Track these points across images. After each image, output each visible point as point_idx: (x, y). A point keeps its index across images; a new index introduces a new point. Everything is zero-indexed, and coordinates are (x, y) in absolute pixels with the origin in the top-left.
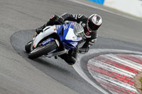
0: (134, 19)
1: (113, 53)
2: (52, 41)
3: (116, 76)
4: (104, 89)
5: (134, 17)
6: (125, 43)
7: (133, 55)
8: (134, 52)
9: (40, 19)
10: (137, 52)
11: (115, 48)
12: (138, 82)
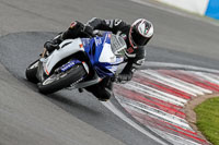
0: (184, 15)
1: (153, 68)
2: (76, 64)
3: (158, 104)
4: (138, 123)
5: (185, 12)
6: (170, 51)
7: (183, 72)
8: (185, 66)
9: (40, 16)
10: (190, 67)
11: (156, 61)
12: (191, 113)
